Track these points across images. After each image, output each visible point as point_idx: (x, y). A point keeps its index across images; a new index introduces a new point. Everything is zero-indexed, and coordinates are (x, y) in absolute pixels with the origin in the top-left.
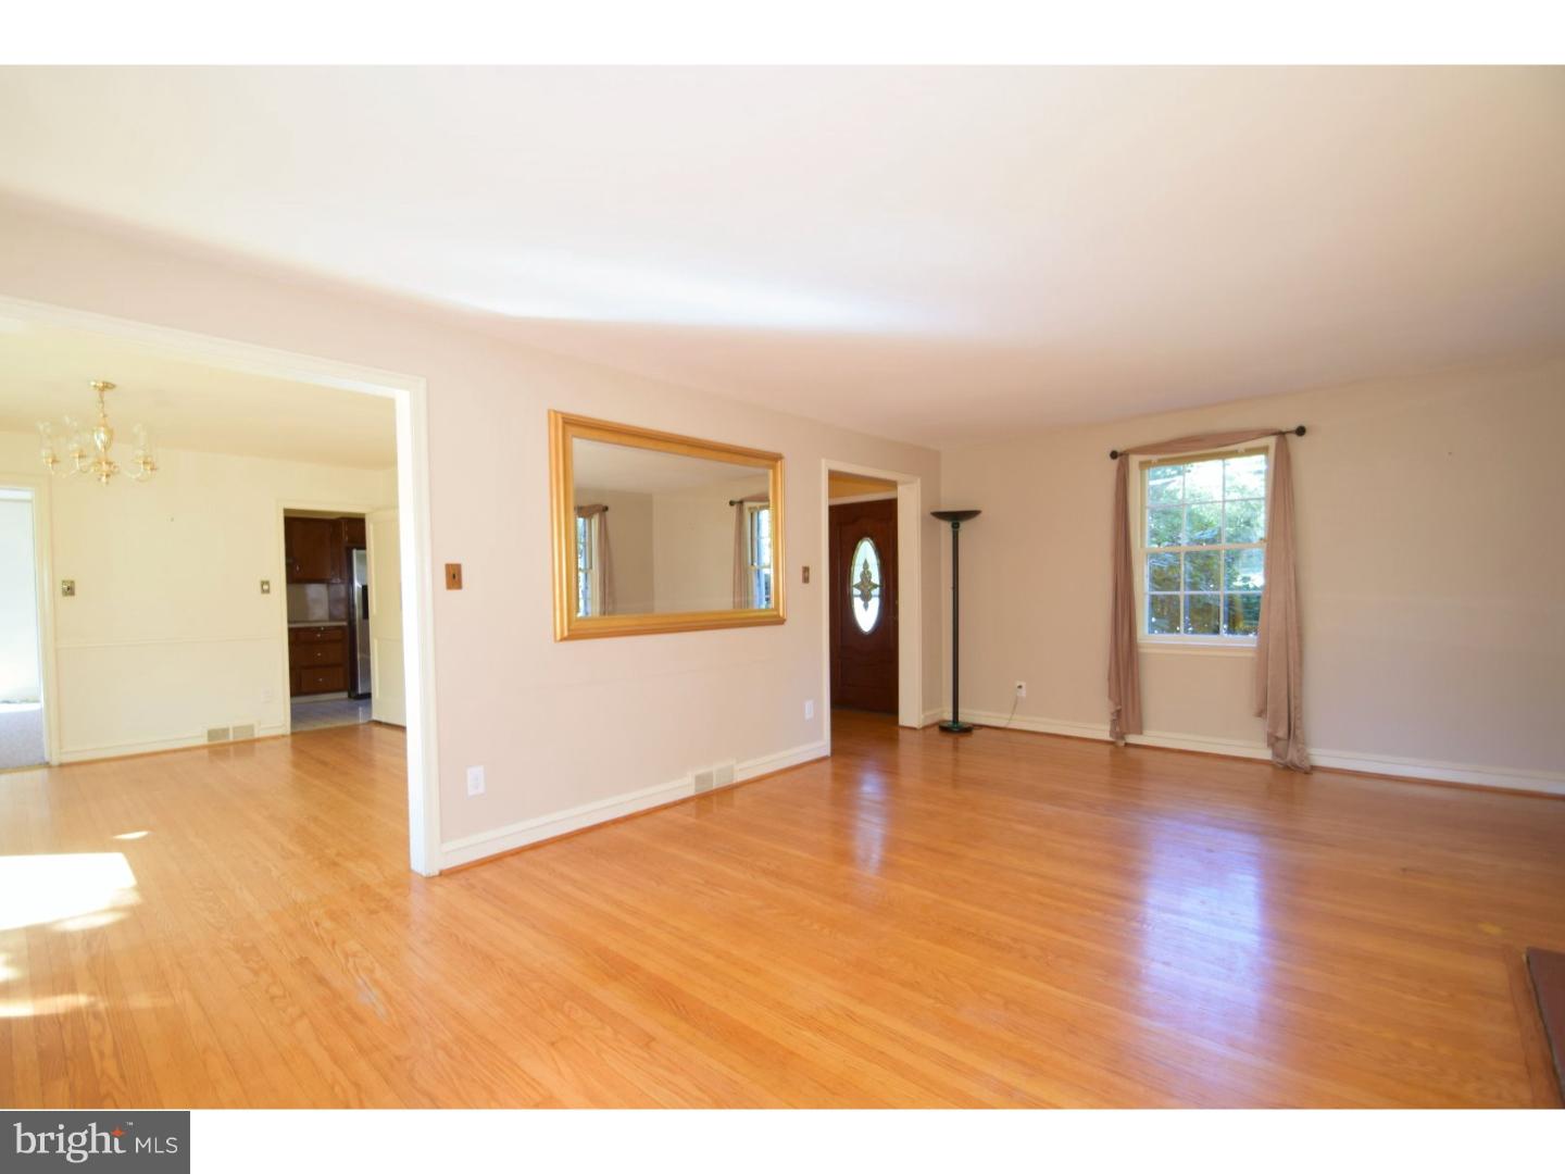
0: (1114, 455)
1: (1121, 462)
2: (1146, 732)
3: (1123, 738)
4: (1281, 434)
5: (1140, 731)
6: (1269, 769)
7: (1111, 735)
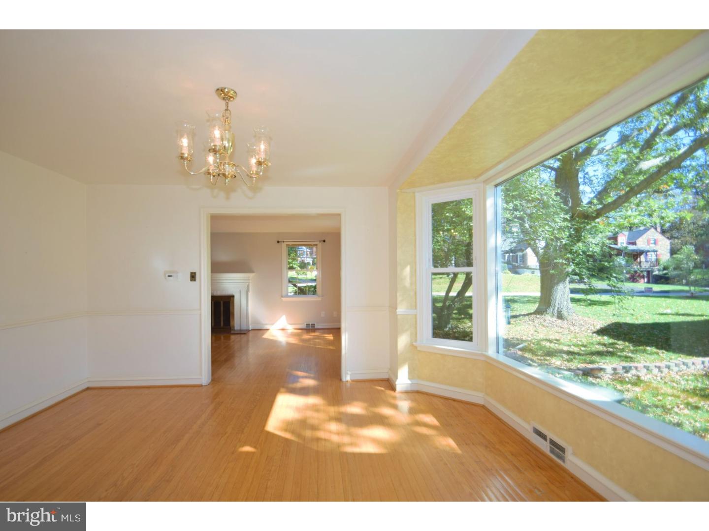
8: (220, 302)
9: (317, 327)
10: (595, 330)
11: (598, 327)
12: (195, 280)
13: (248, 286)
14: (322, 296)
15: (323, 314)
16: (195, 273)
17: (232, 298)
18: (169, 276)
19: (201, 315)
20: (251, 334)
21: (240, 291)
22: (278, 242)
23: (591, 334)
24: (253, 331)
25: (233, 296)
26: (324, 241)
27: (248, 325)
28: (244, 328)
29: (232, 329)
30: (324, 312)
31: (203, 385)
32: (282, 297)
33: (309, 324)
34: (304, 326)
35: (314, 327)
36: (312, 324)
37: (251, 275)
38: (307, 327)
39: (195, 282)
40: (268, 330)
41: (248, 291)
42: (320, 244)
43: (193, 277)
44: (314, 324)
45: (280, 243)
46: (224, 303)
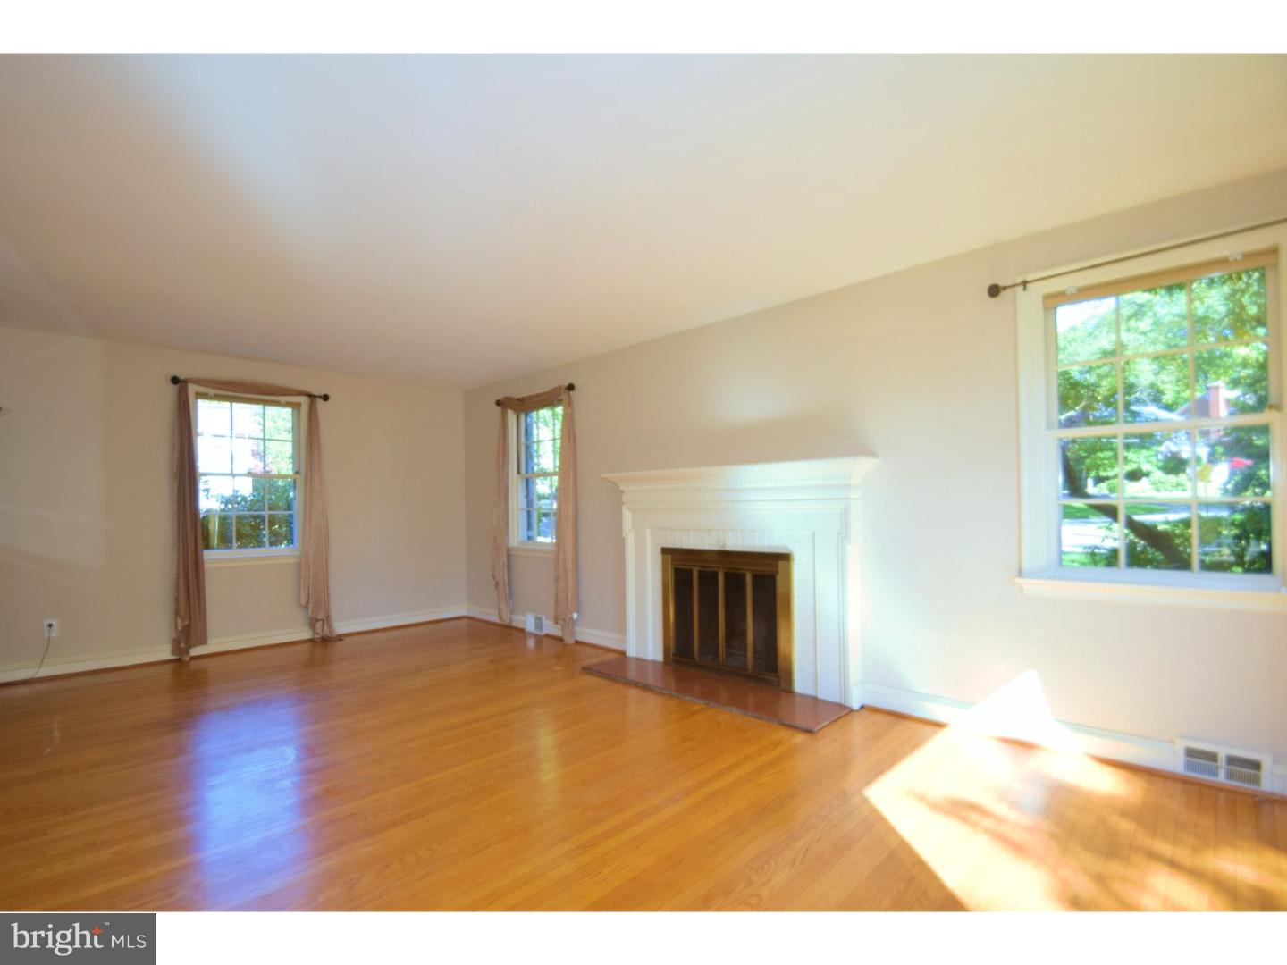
0: (175, 380)
1: (181, 387)
2: (209, 641)
3: (187, 652)
4: (311, 396)
5: (203, 641)
6: (307, 647)
7: (172, 654)
8: (744, 576)
13: (845, 515)
17: (781, 564)
20: (858, 729)
21: (814, 534)
22: (994, 291)
24: (869, 718)
25: (785, 557)
27: (844, 686)
28: (828, 693)
29: (783, 685)
32: (1020, 574)
37: (860, 469)
40: (940, 725)
41: (843, 536)
45: (1003, 294)
46: (757, 578)
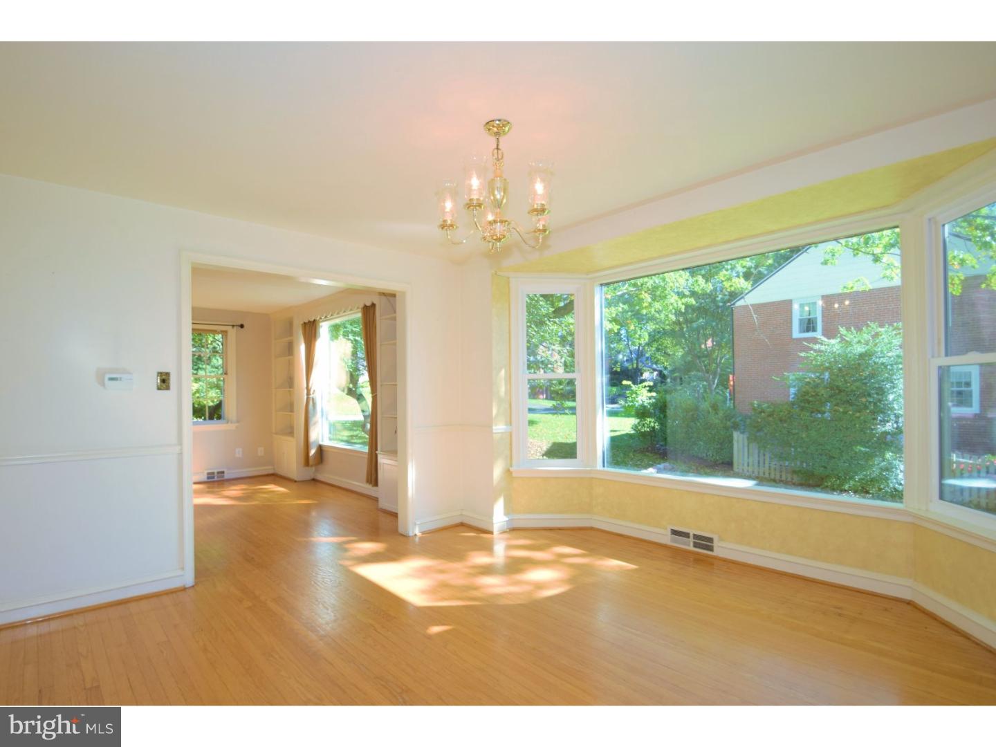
9: (226, 476)
10: (543, 452)
11: (545, 448)
12: (168, 388)
14: (238, 422)
15: (239, 453)
16: (168, 374)
18: (111, 379)
19: (181, 454)
23: (541, 457)
26: (242, 326)
30: (241, 450)
31: (187, 586)
33: (213, 473)
34: (204, 477)
35: (223, 477)
36: (218, 473)
38: (208, 478)
39: (168, 391)
42: (232, 333)
43: (164, 381)
44: (223, 472)
